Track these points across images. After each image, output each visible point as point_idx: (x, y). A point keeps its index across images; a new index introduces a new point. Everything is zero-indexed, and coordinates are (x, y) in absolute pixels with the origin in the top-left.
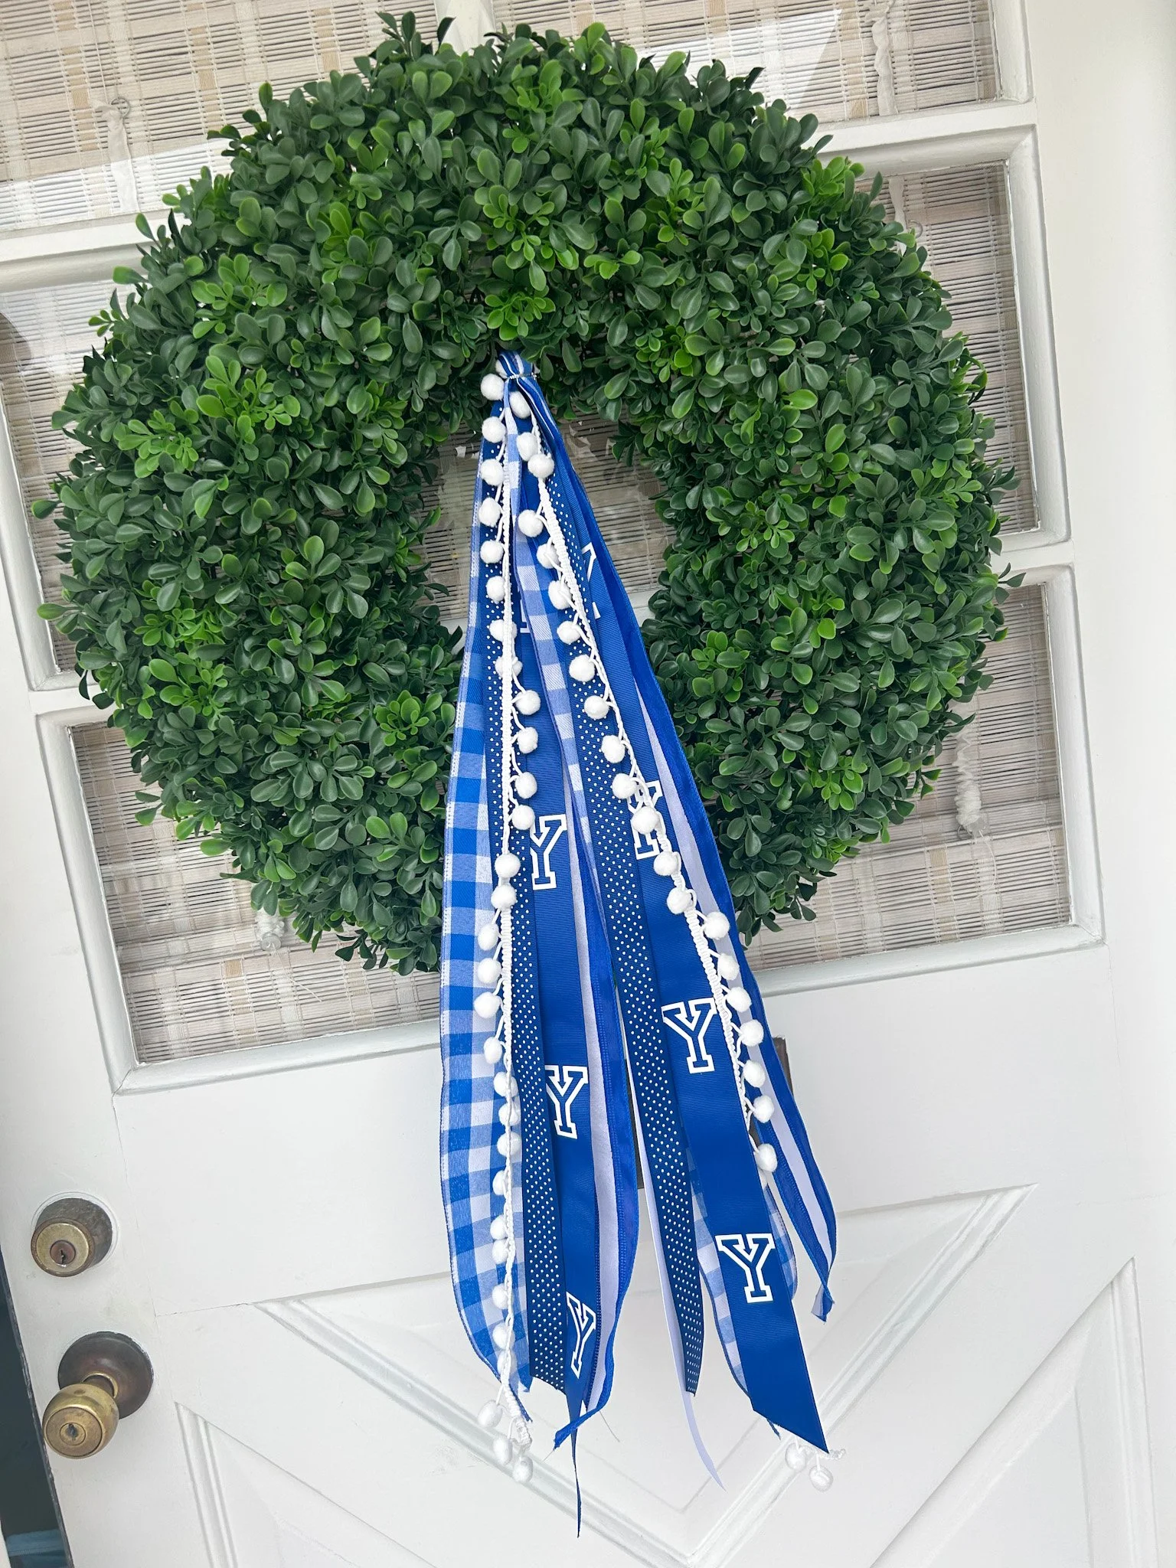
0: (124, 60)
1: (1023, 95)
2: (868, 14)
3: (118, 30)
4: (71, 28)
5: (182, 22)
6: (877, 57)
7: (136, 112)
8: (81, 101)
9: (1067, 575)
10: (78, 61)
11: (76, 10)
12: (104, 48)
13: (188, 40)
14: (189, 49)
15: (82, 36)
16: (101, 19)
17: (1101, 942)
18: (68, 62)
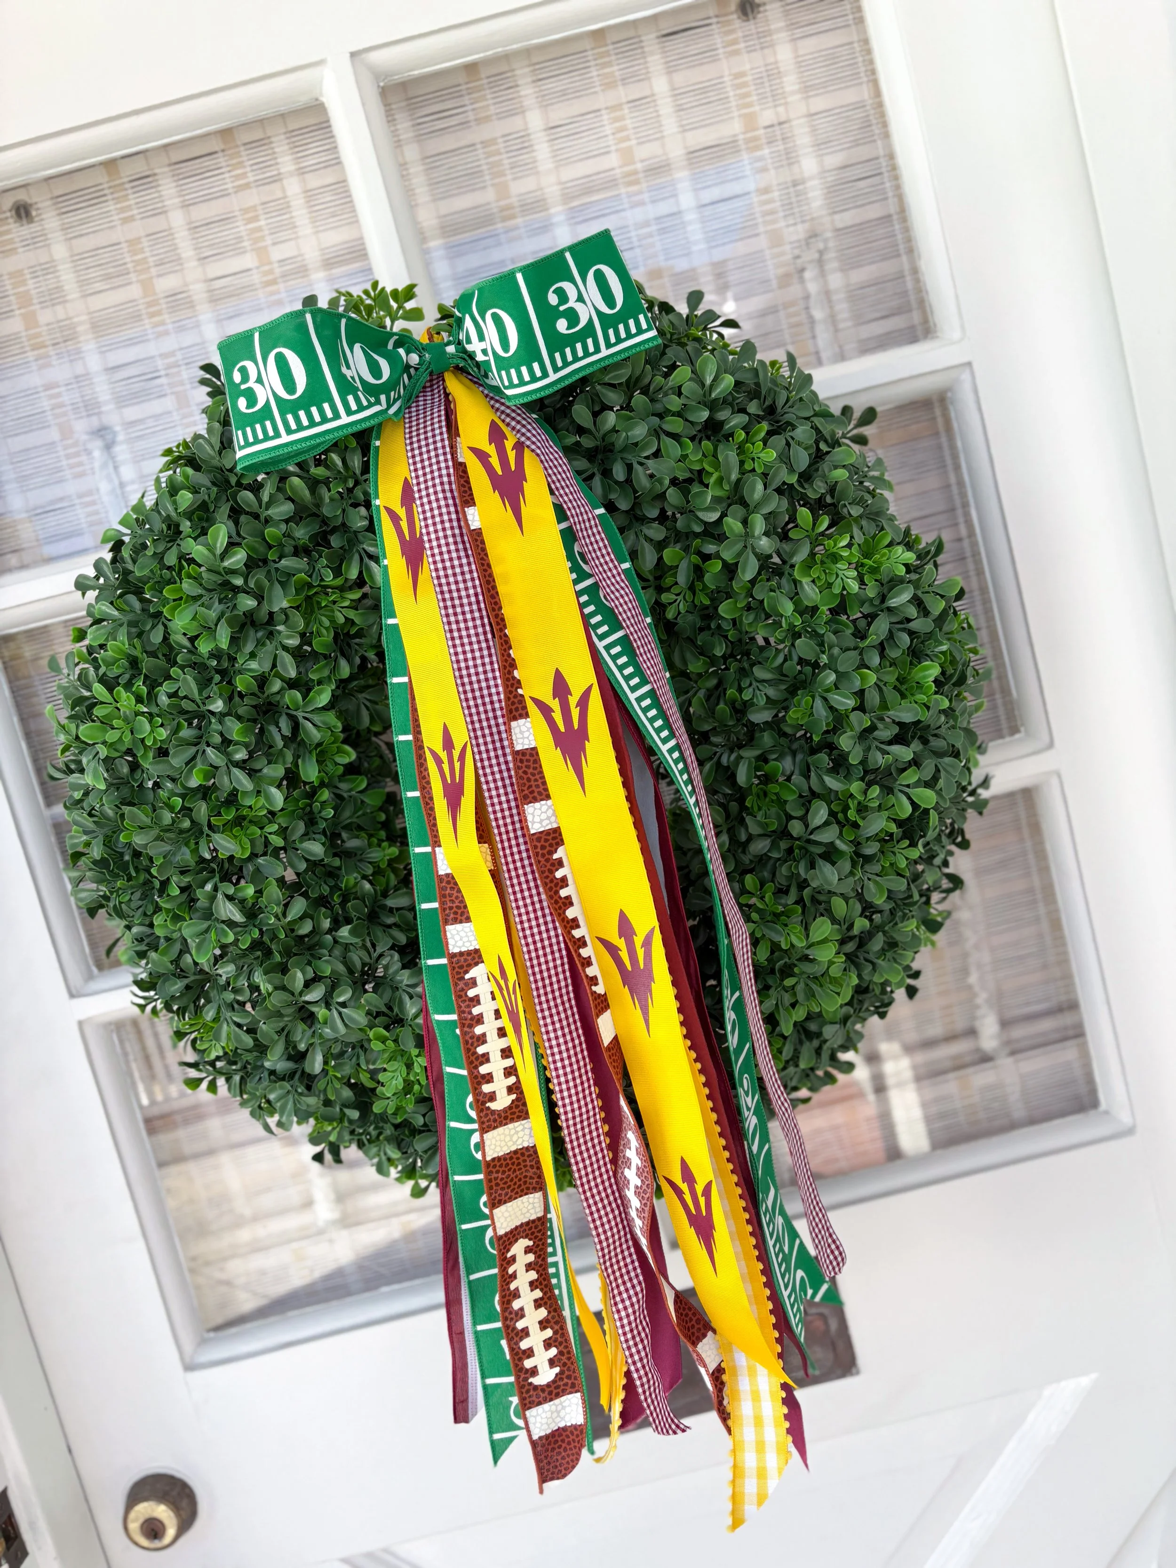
0: (102, 390)
1: (957, 335)
2: (799, 261)
3: (94, 363)
4: (49, 365)
5: (152, 349)
6: (812, 302)
7: (121, 437)
8: (66, 432)
9: (1055, 781)
10: (59, 395)
11: (50, 348)
12: (81, 380)
13: (160, 363)
14: (163, 373)
15: (60, 372)
16: (77, 355)
17: (1130, 1131)
18: (51, 397)
